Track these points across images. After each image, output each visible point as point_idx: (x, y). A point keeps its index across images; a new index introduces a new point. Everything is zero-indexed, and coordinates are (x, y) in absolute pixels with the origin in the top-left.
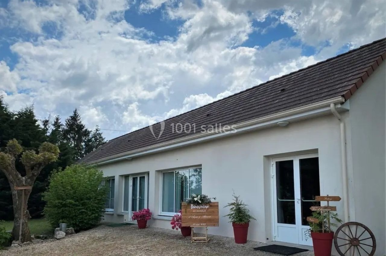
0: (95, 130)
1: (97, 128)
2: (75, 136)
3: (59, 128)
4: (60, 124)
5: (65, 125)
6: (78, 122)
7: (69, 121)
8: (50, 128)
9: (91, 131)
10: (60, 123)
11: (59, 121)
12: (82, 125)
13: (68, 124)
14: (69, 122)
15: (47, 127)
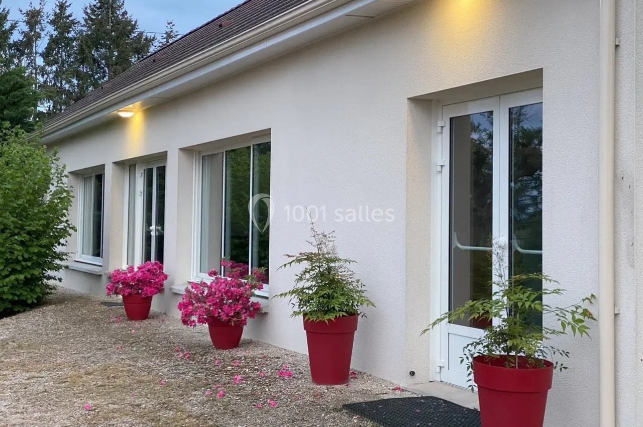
0: (165, 36)
1: (168, 31)
2: (111, 52)
3: (69, 32)
4: (70, 19)
5: (83, 22)
6: (119, 12)
7: (92, 10)
8: (45, 32)
9: (154, 39)
10: (70, 16)
11: (68, 13)
12: (129, 22)
13: (92, 20)
14: (94, 15)
15: (38, 30)
